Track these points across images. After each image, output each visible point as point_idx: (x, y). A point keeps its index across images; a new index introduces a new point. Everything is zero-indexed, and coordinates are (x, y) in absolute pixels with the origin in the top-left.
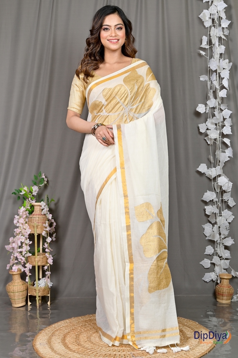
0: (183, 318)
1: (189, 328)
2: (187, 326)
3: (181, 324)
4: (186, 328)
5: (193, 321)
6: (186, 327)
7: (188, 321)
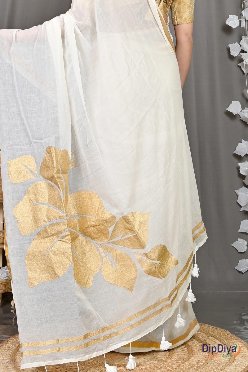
0: (207, 325)
1: (216, 339)
2: (214, 337)
3: (204, 334)
4: (211, 340)
5: (221, 329)
6: (212, 338)
7: (214, 329)
